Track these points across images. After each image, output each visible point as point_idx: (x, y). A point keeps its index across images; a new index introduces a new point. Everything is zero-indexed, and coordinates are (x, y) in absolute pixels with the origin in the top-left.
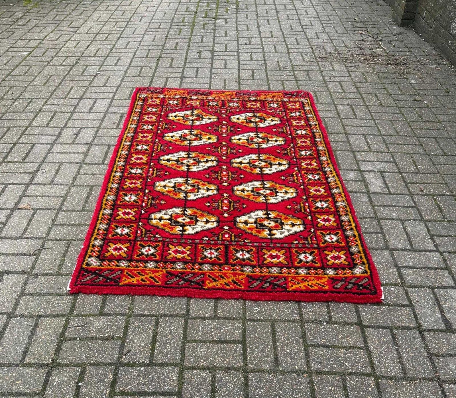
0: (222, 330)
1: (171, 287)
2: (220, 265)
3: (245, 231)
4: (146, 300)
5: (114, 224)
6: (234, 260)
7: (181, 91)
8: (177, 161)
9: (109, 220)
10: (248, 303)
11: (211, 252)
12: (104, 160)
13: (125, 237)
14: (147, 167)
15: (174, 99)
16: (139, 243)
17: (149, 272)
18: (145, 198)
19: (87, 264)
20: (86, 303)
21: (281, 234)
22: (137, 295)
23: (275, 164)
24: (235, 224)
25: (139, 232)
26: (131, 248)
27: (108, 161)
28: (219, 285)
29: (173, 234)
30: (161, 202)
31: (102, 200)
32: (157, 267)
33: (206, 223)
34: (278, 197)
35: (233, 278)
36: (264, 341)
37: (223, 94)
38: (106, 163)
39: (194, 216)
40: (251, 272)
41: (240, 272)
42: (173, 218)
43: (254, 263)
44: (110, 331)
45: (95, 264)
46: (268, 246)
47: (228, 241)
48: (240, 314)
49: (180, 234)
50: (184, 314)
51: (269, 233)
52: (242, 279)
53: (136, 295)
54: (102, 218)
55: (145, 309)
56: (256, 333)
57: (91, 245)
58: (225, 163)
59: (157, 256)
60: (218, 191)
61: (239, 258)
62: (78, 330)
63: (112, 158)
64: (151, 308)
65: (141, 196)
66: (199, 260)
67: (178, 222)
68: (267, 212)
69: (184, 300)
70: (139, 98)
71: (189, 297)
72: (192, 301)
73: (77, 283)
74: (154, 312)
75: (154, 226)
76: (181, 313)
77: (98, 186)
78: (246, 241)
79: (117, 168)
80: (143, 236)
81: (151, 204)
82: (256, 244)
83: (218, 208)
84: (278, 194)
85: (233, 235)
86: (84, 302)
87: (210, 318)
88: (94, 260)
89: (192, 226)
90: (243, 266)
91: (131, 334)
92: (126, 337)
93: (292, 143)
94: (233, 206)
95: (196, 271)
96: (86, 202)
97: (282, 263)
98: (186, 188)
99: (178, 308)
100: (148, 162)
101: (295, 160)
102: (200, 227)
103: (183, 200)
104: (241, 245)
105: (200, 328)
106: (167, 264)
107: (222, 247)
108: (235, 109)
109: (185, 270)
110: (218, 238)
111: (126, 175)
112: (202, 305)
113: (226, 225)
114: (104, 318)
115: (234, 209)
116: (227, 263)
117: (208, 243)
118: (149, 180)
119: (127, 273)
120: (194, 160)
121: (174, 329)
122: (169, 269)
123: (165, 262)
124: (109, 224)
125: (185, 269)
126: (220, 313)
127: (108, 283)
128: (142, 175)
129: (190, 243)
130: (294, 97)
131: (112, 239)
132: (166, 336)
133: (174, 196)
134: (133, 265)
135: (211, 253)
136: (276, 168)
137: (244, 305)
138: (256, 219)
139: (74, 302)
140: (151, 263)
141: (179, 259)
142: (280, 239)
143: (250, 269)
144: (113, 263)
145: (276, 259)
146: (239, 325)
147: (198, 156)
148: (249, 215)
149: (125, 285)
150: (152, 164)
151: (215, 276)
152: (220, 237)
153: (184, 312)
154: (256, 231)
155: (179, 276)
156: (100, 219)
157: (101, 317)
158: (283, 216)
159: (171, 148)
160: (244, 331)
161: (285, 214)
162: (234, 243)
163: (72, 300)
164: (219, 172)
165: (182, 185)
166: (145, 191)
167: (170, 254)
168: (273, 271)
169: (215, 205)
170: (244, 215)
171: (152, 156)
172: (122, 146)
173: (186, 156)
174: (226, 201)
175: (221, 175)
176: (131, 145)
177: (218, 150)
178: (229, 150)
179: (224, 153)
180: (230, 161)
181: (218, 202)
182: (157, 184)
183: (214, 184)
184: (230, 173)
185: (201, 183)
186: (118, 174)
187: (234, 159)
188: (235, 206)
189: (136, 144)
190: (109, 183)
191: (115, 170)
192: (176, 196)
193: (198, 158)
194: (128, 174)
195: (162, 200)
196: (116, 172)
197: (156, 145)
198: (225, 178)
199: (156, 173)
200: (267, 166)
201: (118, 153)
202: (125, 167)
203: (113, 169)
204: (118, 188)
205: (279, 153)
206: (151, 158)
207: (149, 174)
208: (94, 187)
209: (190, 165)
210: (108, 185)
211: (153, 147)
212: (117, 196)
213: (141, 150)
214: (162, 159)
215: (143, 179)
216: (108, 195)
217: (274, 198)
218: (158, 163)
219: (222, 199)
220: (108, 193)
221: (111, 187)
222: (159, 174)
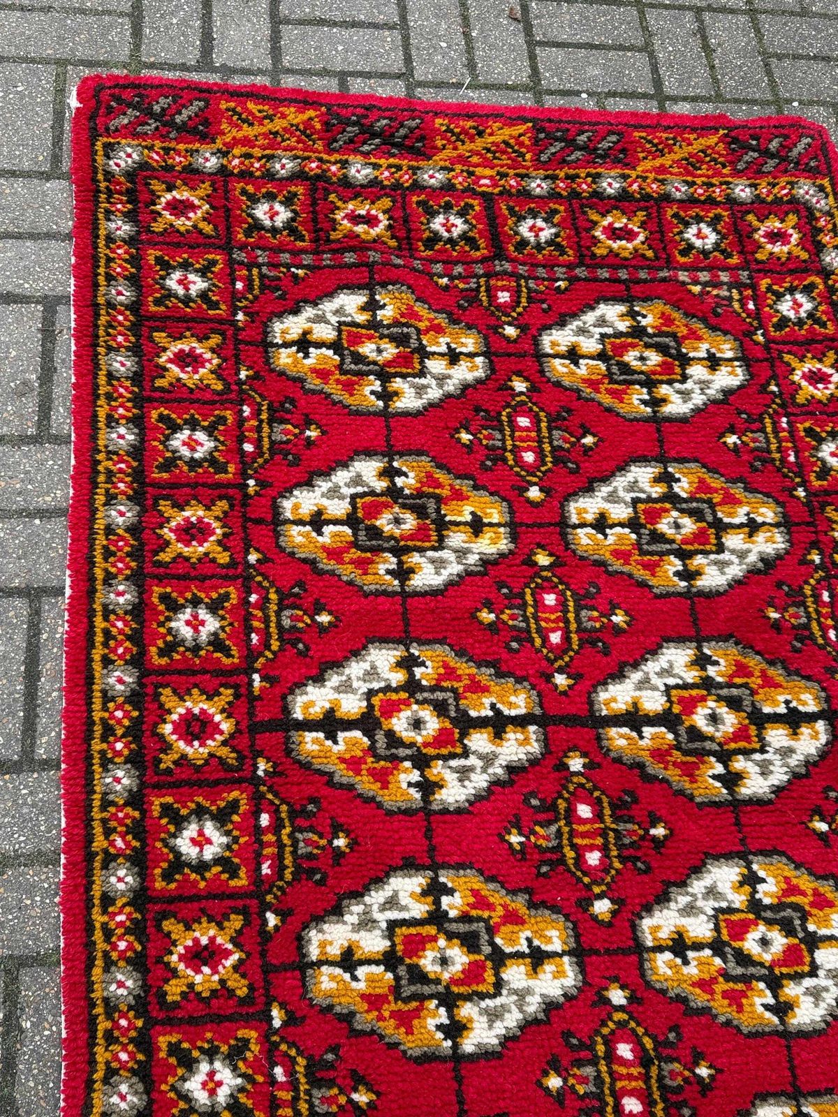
7: (295, 116)
8: (367, 723)
12: (30, 726)
14: (243, 804)
15: (271, 186)
18: (278, 1071)
27: (50, 739)
30: (354, 1096)
34: (821, 979)
37: (479, 144)
38: (41, 753)
60: (582, 967)
63: (68, 715)
65: (256, 1065)
68: (798, 1107)
70: (109, 175)
79: (108, 832)
84: (819, 955)
93: (815, 545)
94: (660, 1078)
98: (444, 961)
100: (241, 758)
103: (446, 1059)
108: (550, 265)
111: (159, 884)
118: (272, 920)
120: (440, 709)
128: (235, 873)
130: (771, 164)
133: (400, 1035)
136: (783, 754)
147: (450, 673)
150: (262, 766)
159: (324, 618)
164: (562, 805)
165: (422, 942)
169: (584, 1080)
172: (99, 623)
173: (398, 678)
174: (624, 1050)
175: (572, 833)
176: (140, 611)
177: (526, 620)
178: (571, 616)
179: (555, 638)
180: (591, 703)
181: (594, 1062)
182: (314, 953)
183: (554, 909)
184: (607, 812)
185: (500, 911)
186: (122, 880)
187: (605, 684)
188: (668, 1082)
189: (164, 598)
190: (90, 965)
191: (99, 843)
192: (409, 1032)
193: (454, 690)
194: (167, 877)
195: (357, 1081)
196: (109, 859)
197: (253, 598)
198: (593, 858)
199: (294, 853)
200: (747, 738)
201: (90, 679)
202: (144, 812)
203: (90, 839)
204: (140, 1005)
205: (777, 626)
206: (251, 715)
207: (265, 869)
208: (25, 977)
209: (431, 751)
210: (90, 987)
211: (243, 616)
212: (147, 1075)
213: (196, 648)
214: (298, 714)
215: (244, 912)
216: (106, 1081)
217: (808, 992)
218: (289, 752)
219: (605, 1031)
220: (101, 1055)
221: (106, 1000)
222: (310, 856)
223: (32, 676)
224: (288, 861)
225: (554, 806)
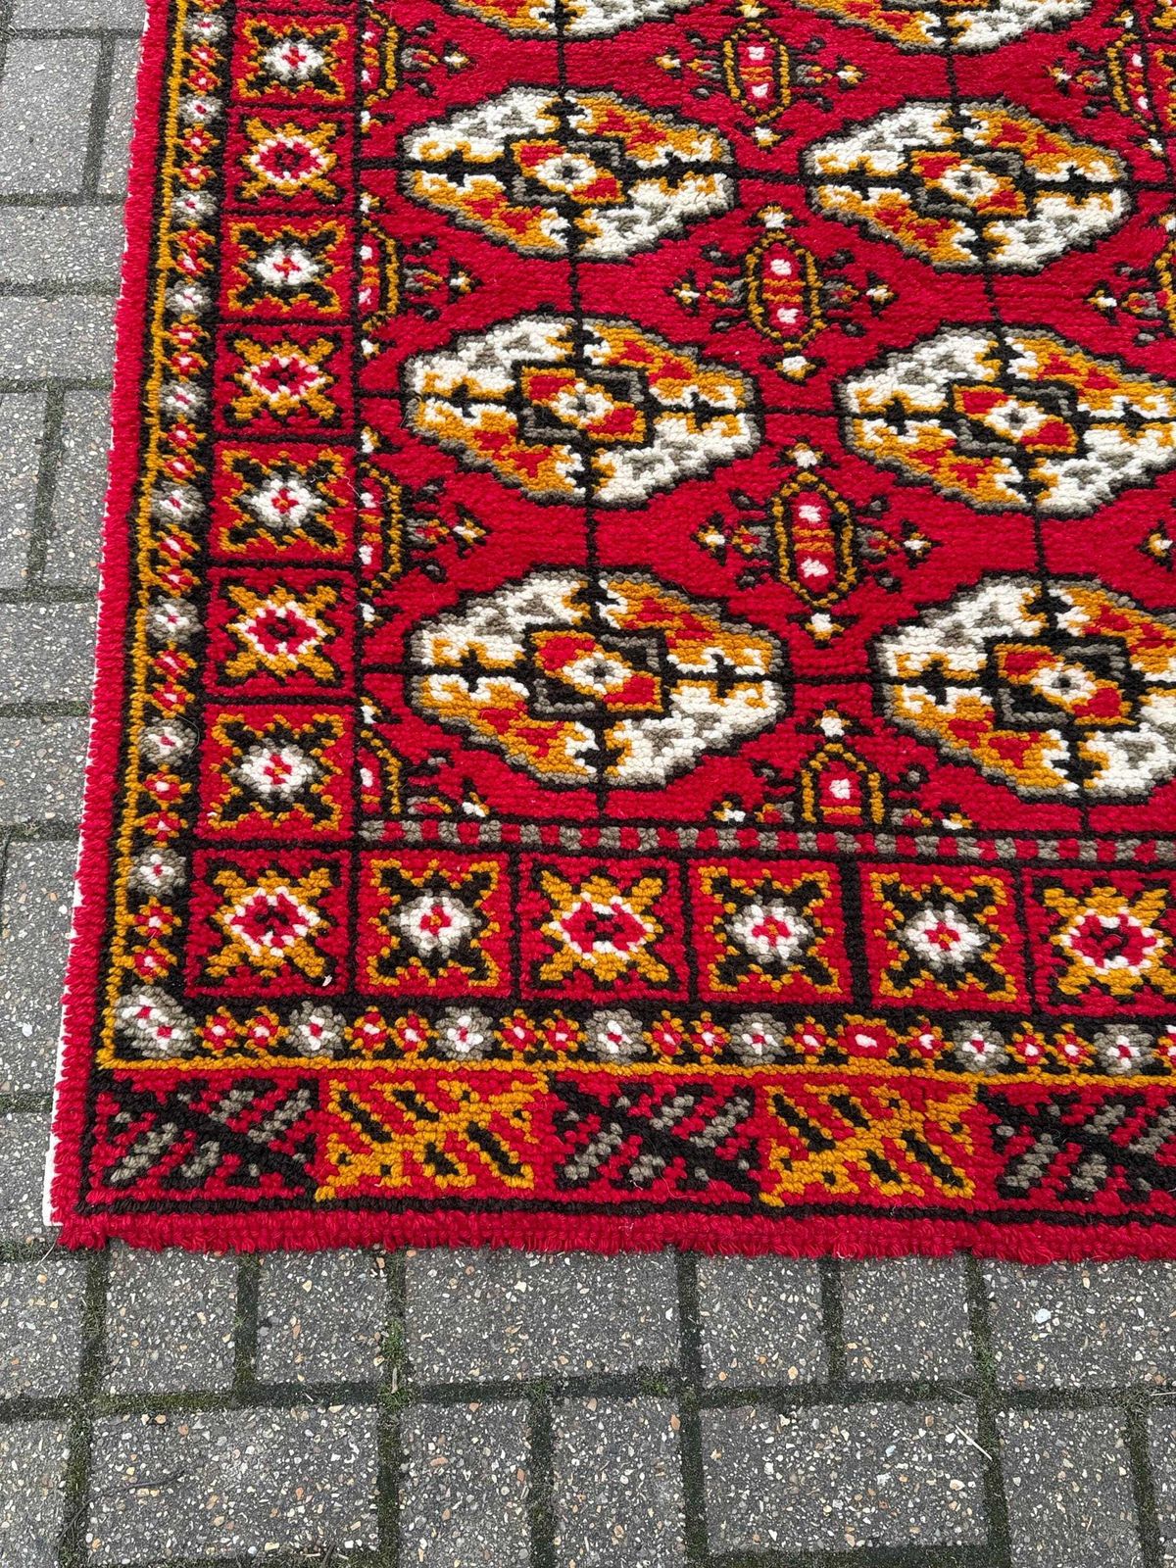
0: (882, 1479)
1: (590, 1208)
2: (830, 1014)
3: (934, 744)
4: (467, 1278)
5: (224, 718)
6: (900, 980)
8: (503, 167)
9: (192, 682)
10: (996, 1276)
11: (769, 920)
12: (94, 161)
13: (296, 817)
14: (341, 235)
16: (377, 864)
17: (456, 1089)
18: (367, 498)
19: (125, 1046)
20: (155, 1311)
21: (1133, 762)
22: (416, 1246)
23: (1052, 187)
24: (879, 700)
25: (367, 777)
26: (340, 909)
27: (116, 172)
28: (841, 1171)
29: (552, 787)
30: (459, 529)
31: (132, 525)
32: (493, 1051)
33: (721, 694)
34: (1092, 461)
35: (908, 1118)
36: (1099, 1544)
38: (105, 187)
39: (651, 633)
40: (1003, 1069)
41: (943, 1076)
42: (539, 660)
43: (1009, 994)
44: (309, 1513)
45: (163, 1043)
46: (1070, 861)
47: (849, 827)
48: (959, 1357)
49: (590, 787)
50: (670, 1371)
51: (1065, 756)
52: (957, 1128)
53: (407, 1244)
54: (151, 678)
55: (467, 1348)
56: (1053, 1487)
57: (121, 897)
58: (776, 177)
59: (491, 964)
60: (761, 425)
61: (925, 963)
62: (148, 1512)
63: (136, 148)
64: (498, 1337)
65: (341, 488)
66: (716, 985)
67: (570, 694)
68: (1045, 589)
69: (664, 1264)
71: (690, 1249)
72: (706, 1272)
73: (93, 1198)
74: (515, 1369)
75: (448, 730)
76: (656, 1365)
77: (89, 385)
78: (948, 824)
79: (175, 252)
80: (396, 809)
81: (406, 543)
82: (1005, 849)
83: (774, 571)
84: (1091, 437)
85: (874, 780)
86: (144, 1304)
87: (810, 1395)
88: (156, 1014)
89: (649, 724)
90: (949, 1021)
91: (420, 1532)
92: (394, 1553)
94: (855, 544)
95: (709, 1067)
96: (43, 522)
97: (1157, 990)
98: (582, 407)
99: (637, 1330)
100: (341, 191)
101: (1156, 146)
102: (690, 724)
103: (577, 504)
104: (924, 860)
105: (769, 1468)
106: (549, 1023)
107: (822, 878)
109: (646, 1068)
110: (798, 811)
111: (234, 305)
112: (757, 1300)
113: (831, 705)
114: (266, 1422)
115: (861, 575)
116: (862, 999)
117: (747, 856)
118: (368, 347)
119: (346, 1105)
120: (600, 158)
121: (633, 1479)
122: (561, 1065)
123: (538, 1012)
124: (194, 720)
125: (647, 1057)
126: (860, 1353)
127: (252, 1195)
128: (325, 300)
129: (652, 854)
131: (227, 841)
132: (600, 1535)
133: (521, 476)
134: (370, 1040)
135: (772, 929)
136: (1060, 222)
137: (977, 1291)
138: (990, 645)
139: (96, 1308)
140: (465, 1020)
141: (607, 986)
142: (1132, 800)
143: (990, 1047)
144: (261, 1031)
145: (1121, 961)
146: (962, 1437)
147: (615, 121)
148: (946, 622)
149: (347, 1201)
150: (367, 202)
151: (810, 1101)
152: (808, 795)
153: (669, 1355)
154: (994, 743)
155: (621, 1116)
156: (139, 677)
157: (250, 1415)
158: (1136, 617)
159: (456, 59)
160: (994, 1478)
161: (1141, 606)
162: (884, 844)
163: (80, 1288)
164: (751, 260)
165: (556, 385)
166: (359, 443)
167: (558, 946)
168: (1114, 1052)
169: (753, 540)
170: (919, 622)
171: (360, 136)
172: (179, 53)
173: (548, 124)
174: (810, 513)
175: (761, 289)
176: (230, 43)
177: (723, 72)
178: (784, 71)
179: (760, 92)
180: (802, 161)
181: (770, 521)
182: (418, 384)
183: (731, 364)
184: (812, 270)
185: (659, 363)
186: (190, 299)
187: (823, 141)
188: (865, 550)
189: (258, 32)
190: (146, 376)
191: (164, 261)
192: (532, 473)
193: (620, 141)
194: (244, 298)
195: (462, 514)
196: (174, 278)
197: (367, 36)
198: (788, 316)
199: (400, 286)
200: (1012, 204)
201: (164, 107)
202: (220, 237)
203: (154, 258)
204: (202, 419)
205: (1064, 88)
206: (355, 151)
207: (363, 297)
208: (72, 398)
209: (582, 200)
210: (144, 394)
211: (353, 56)
212: (207, 486)
213: (293, 82)
214: (416, 154)
215: (335, 339)
216: (157, 485)
217: (1073, 474)
218: (401, 190)
219: (786, 492)
220: (153, 460)
221: (162, 413)
222: (419, 292)
223: (99, 112)
224: (393, 293)
225: (741, 259)
